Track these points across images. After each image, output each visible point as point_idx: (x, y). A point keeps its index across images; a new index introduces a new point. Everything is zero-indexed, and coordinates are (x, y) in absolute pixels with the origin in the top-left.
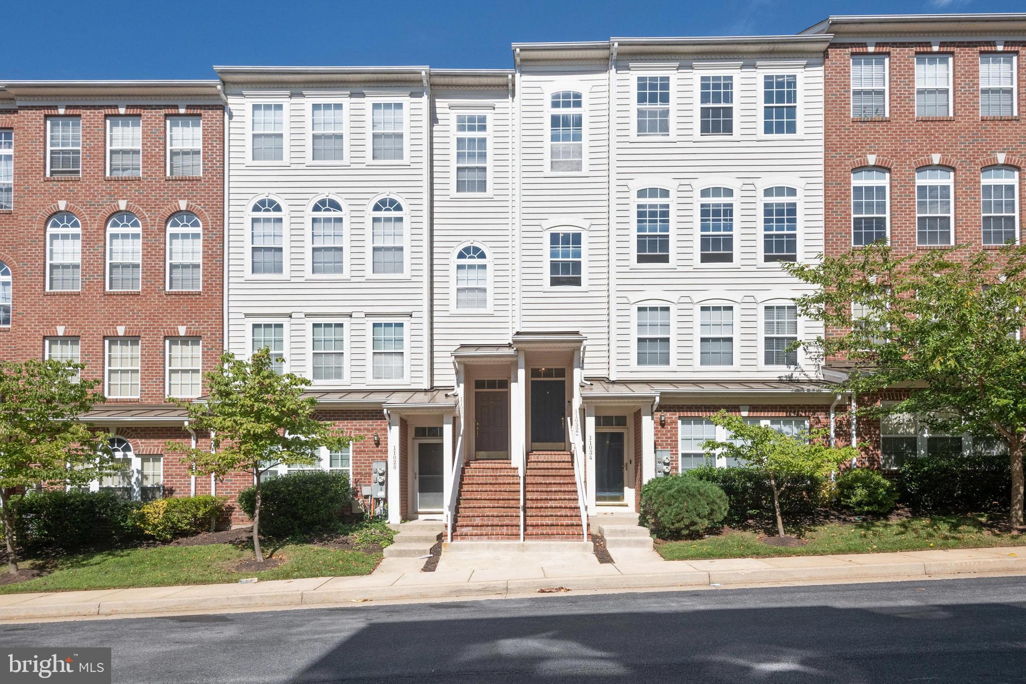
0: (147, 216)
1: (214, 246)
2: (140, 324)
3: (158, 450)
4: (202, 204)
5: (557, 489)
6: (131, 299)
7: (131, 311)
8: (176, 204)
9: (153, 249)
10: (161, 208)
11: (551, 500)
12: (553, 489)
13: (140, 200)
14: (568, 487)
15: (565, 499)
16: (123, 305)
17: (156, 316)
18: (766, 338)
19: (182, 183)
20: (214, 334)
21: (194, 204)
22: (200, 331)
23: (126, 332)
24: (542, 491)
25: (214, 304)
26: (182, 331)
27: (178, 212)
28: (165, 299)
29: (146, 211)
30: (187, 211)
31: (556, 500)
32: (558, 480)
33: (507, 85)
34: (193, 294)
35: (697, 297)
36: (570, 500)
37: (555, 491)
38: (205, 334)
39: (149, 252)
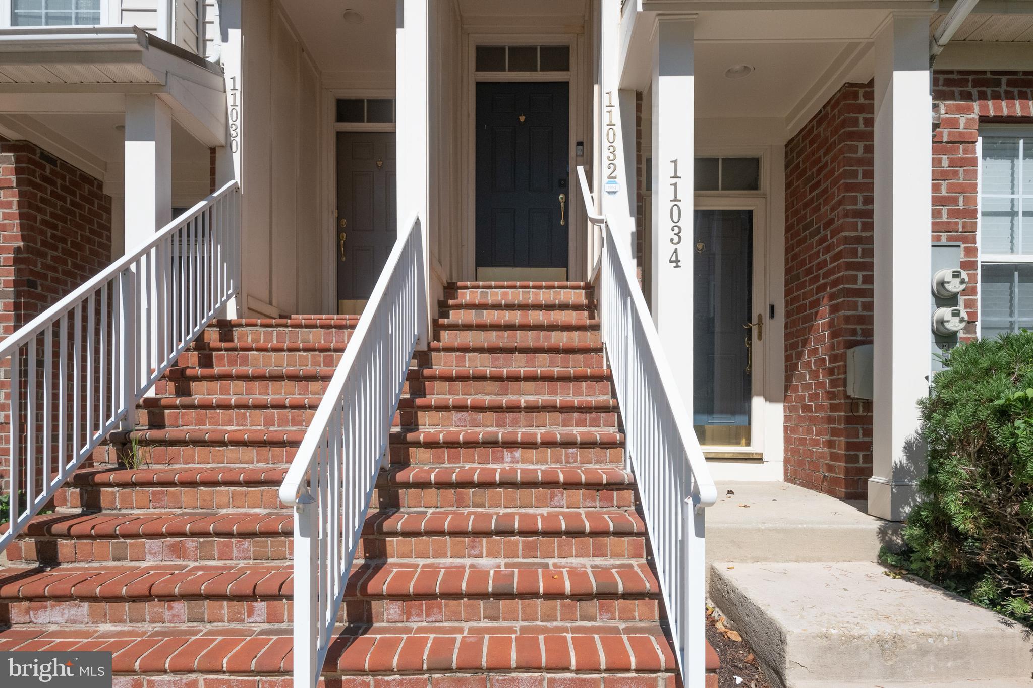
5: (540, 399)
11: (511, 444)
12: (523, 400)
14: (578, 392)
15: (568, 444)
24: (478, 408)
31: (529, 445)
32: (542, 365)
36: (588, 444)
37: (532, 409)
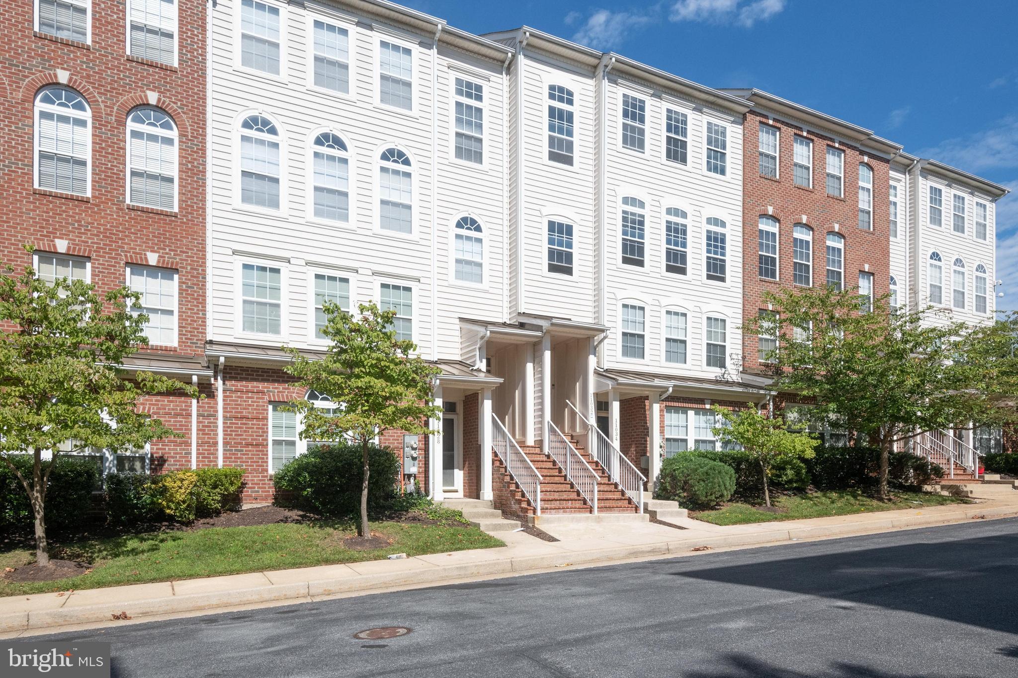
0: (100, 100)
1: (195, 159)
2: (90, 241)
3: (144, 409)
4: (179, 103)
6: (77, 206)
7: (76, 221)
8: (143, 94)
9: (110, 146)
10: (121, 94)
13: (88, 76)
16: (64, 211)
17: (114, 234)
18: (707, 344)
19: (151, 69)
20: (196, 269)
21: (168, 100)
22: (177, 263)
23: (69, 248)
25: (195, 232)
26: (153, 259)
27: (144, 104)
28: (126, 214)
29: (99, 93)
30: (157, 106)
33: (503, 62)
34: (167, 215)
35: (664, 301)
38: (183, 268)
39: (103, 148)
